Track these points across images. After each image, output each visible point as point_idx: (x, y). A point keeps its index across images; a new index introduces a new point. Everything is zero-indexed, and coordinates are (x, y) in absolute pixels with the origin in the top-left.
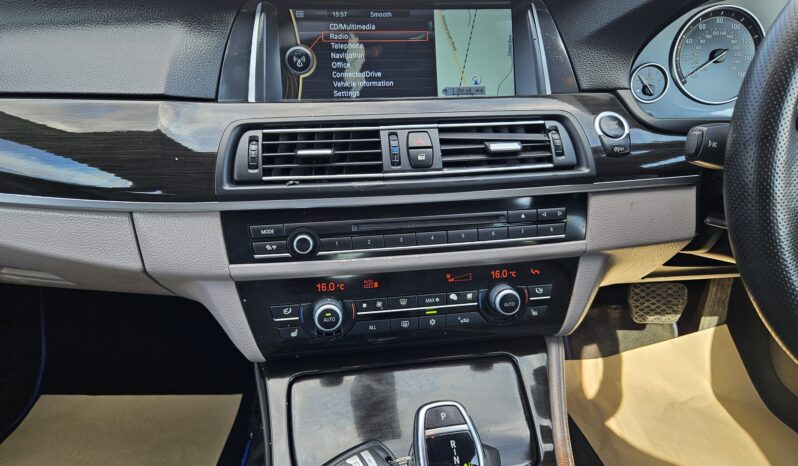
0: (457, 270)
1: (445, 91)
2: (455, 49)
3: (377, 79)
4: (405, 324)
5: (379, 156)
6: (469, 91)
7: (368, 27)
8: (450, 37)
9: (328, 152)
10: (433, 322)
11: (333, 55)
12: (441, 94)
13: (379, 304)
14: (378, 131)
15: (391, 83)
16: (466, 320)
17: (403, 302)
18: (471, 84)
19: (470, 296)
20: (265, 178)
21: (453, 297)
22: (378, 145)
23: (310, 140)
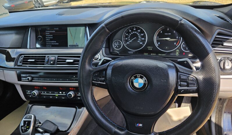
0: (62, 87)
1: (70, 46)
2: (72, 36)
3: (55, 43)
4: (51, 97)
5: (44, 62)
6: (75, 46)
7: (54, 31)
8: (71, 33)
9: (34, 60)
10: (57, 97)
11: (46, 38)
12: (69, 46)
13: (46, 92)
14: (45, 56)
15: (58, 44)
16: (64, 98)
17: (50, 92)
18: (75, 44)
19: (64, 93)
20: (23, 65)
21: (61, 93)
22: (44, 59)
23: (32, 58)
